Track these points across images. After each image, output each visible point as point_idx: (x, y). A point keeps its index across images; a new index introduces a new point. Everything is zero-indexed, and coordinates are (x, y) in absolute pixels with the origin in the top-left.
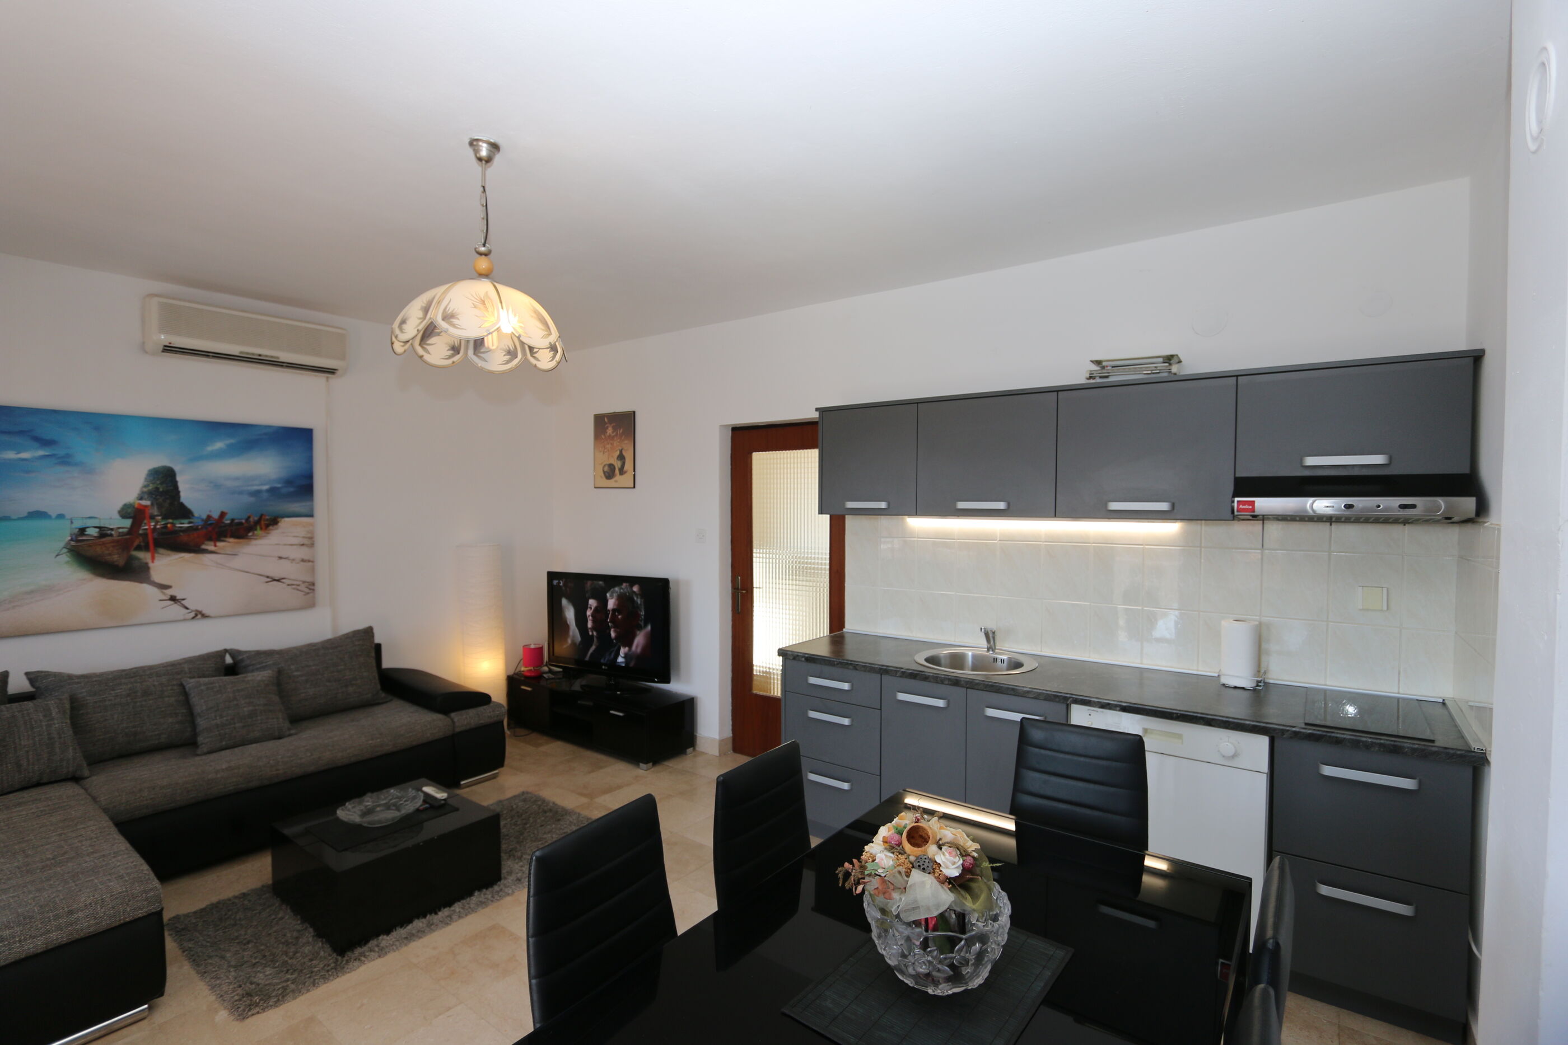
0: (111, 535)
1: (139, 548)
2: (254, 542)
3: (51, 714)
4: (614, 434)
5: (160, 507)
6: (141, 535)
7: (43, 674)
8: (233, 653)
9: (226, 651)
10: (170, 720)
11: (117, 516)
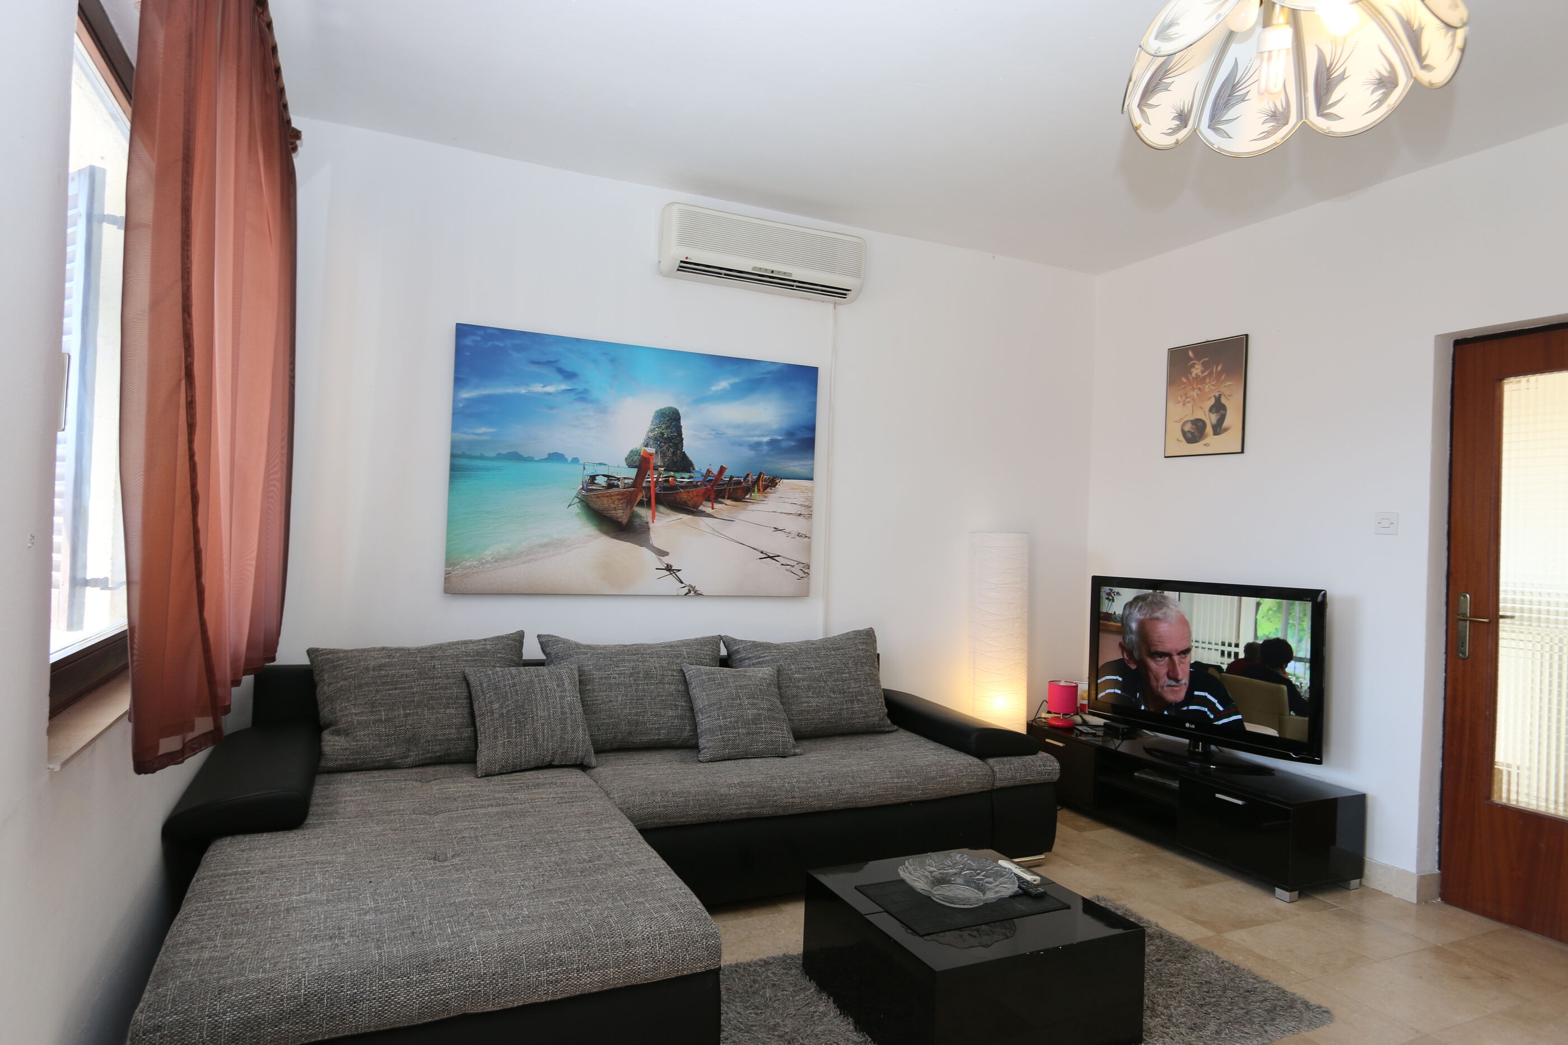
0: (618, 486)
1: (641, 504)
2: (751, 507)
3: (563, 684)
4: (1206, 373)
5: (664, 455)
6: (644, 488)
7: (554, 638)
8: (728, 642)
9: (721, 638)
10: (670, 713)
11: (624, 464)
